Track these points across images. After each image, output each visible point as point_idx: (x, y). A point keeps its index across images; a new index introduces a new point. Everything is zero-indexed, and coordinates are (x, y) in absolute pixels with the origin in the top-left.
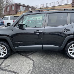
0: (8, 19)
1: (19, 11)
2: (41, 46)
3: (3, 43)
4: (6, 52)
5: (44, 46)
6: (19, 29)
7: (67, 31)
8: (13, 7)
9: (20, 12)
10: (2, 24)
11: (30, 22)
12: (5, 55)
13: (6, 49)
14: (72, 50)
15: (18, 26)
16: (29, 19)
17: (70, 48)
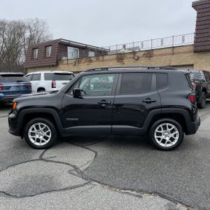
0: (39, 79)
1: (64, 58)
2: (110, 126)
3: (46, 120)
4: (50, 136)
5: (114, 126)
6: (74, 97)
7: (150, 102)
8: (50, 49)
9: (65, 62)
10: (26, 89)
11: (92, 86)
12: (47, 141)
13: (50, 130)
14: (160, 134)
15: (72, 93)
16: (89, 81)
17: (157, 131)
